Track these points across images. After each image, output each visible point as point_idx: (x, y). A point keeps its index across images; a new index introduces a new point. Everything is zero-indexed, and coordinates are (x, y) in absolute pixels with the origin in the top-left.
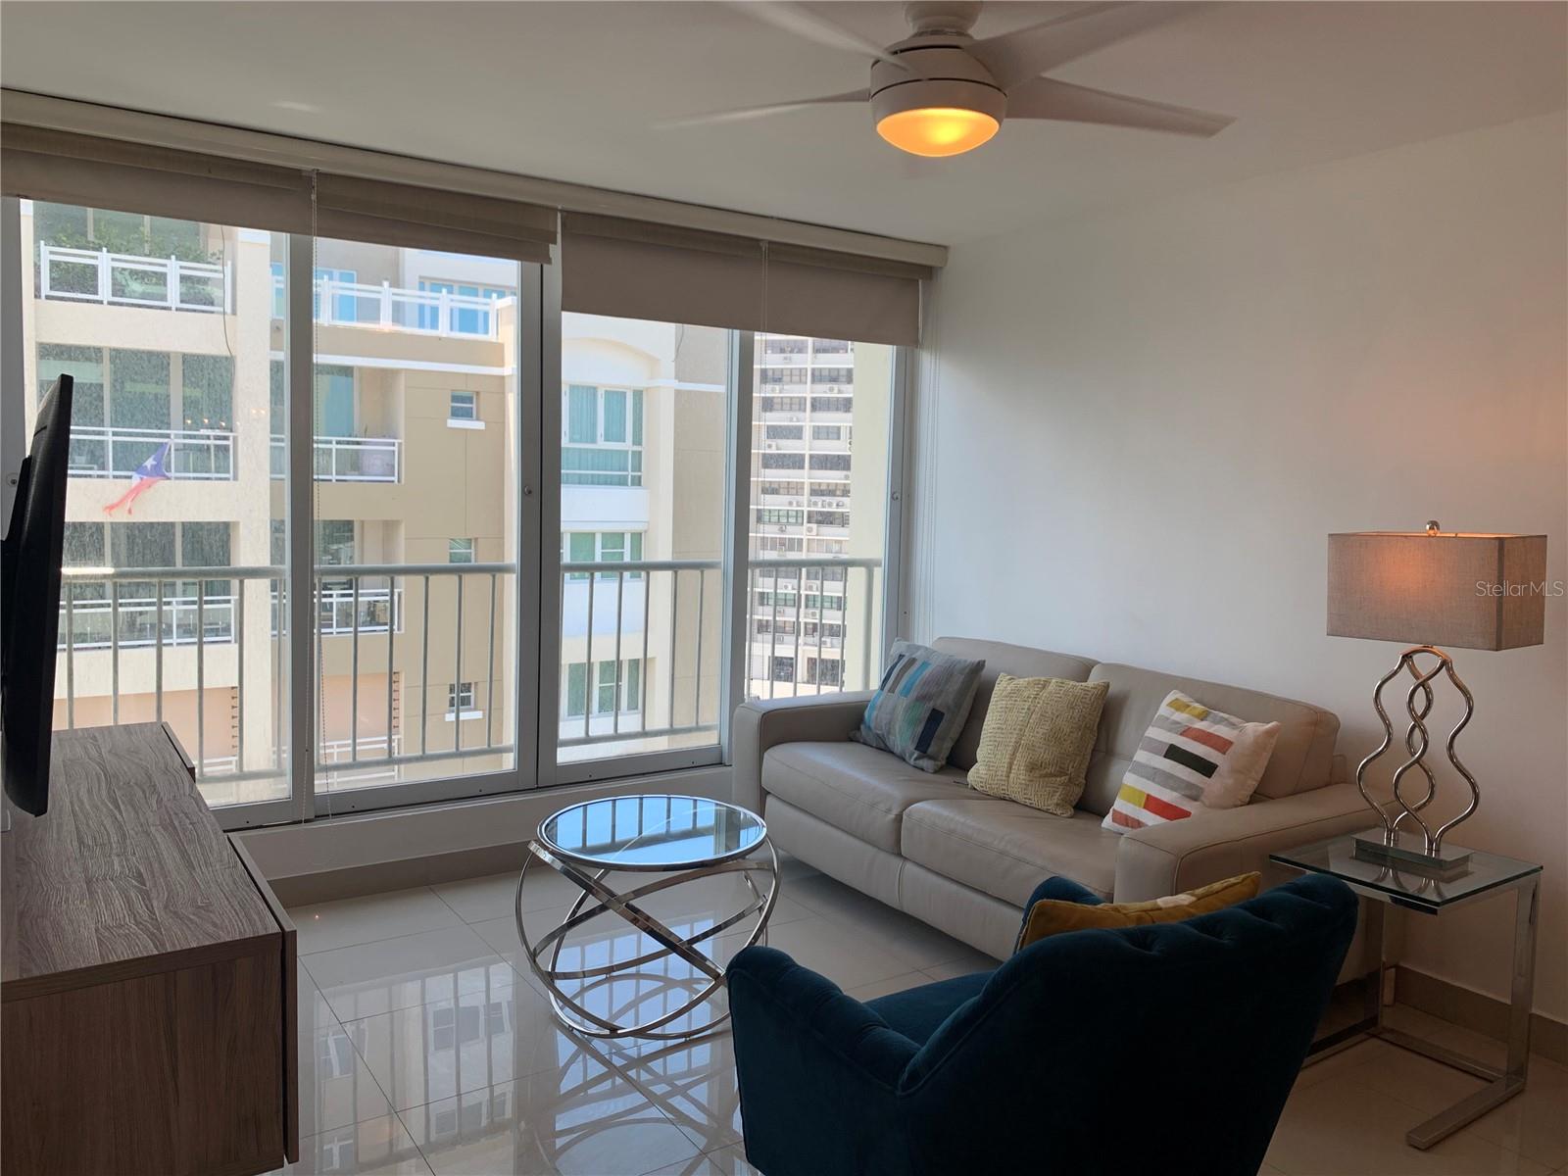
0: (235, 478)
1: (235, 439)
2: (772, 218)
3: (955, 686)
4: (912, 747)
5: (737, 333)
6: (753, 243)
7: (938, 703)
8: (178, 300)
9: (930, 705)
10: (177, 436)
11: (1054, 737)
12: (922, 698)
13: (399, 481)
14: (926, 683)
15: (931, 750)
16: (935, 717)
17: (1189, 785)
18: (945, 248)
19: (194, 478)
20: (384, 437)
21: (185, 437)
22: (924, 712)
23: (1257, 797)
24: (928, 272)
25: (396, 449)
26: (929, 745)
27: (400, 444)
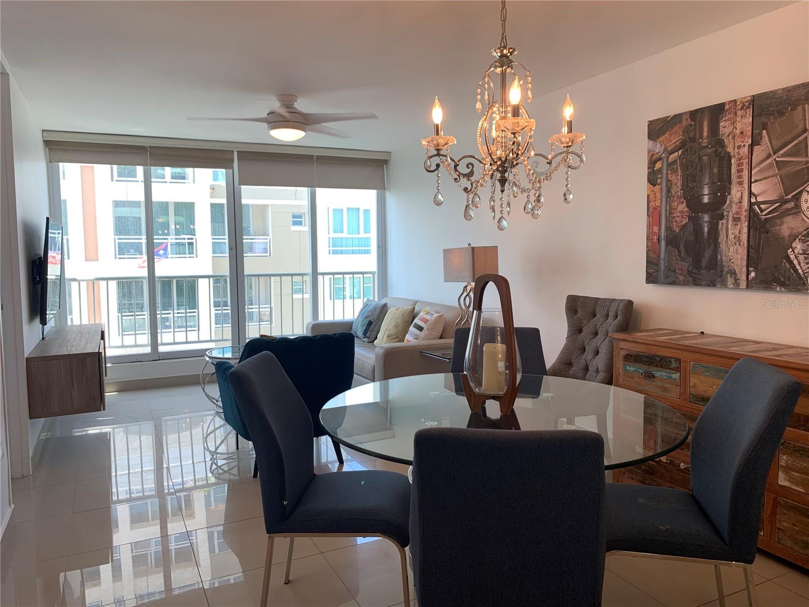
0: (197, 257)
1: (196, 239)
2: (316, 147)
3: (377, 313)
4: (361, 335)
5: (309, 188)
6: (310, 157)
7: (371, 319)
8: (170, 177)
9: (369, 319)
10: (171, 239)
11: (396, 326)
12: (367, 317)
13: (270, 256)
14: (369, 312)
15: (368, 335)
16: (370, 323)
17: (416, 335)
18: (390, 153)
19: (179, 257)
20: (263, 235)
21: (176, 239)
22: (366, 322)
23: (441, 338)
24: (386, 162)
25: (268, 241)
26: (367, 333)
27: (270, 239)
